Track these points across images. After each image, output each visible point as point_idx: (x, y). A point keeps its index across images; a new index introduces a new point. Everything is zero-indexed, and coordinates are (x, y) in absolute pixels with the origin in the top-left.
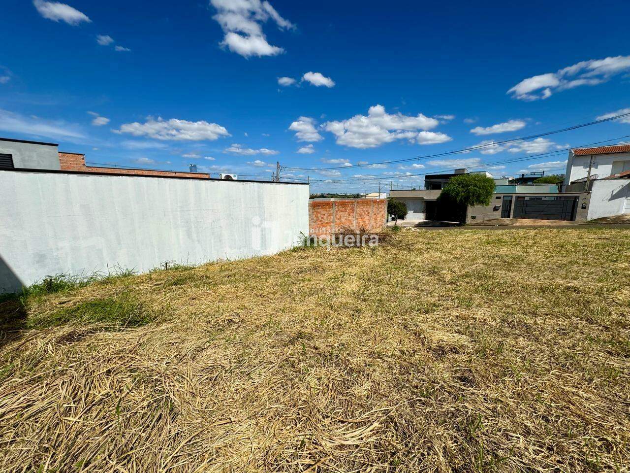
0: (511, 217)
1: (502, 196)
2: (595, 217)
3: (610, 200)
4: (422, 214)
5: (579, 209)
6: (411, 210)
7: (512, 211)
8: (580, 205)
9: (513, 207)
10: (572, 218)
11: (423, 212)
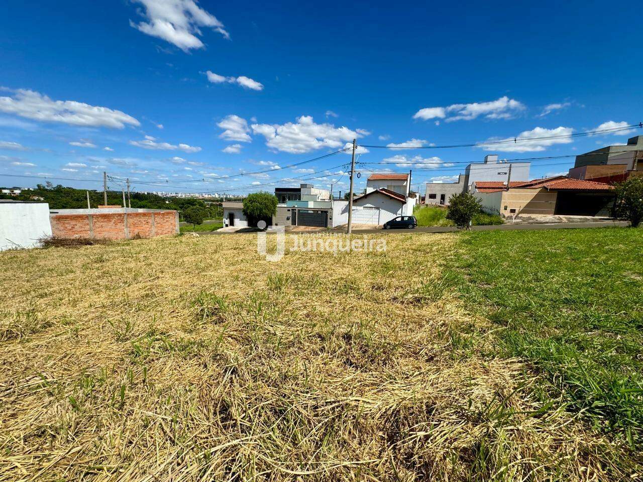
0: (297, 224)
1: (291, 209)
2: (336, 226)
3: (342, 214)
4: (245, 222)
5: (329, 219)
6: (237, 218)
7: (297, 222)
8: (329, 217)
9: (297, 218)
10: (326, 226)
11: (246, 220)
